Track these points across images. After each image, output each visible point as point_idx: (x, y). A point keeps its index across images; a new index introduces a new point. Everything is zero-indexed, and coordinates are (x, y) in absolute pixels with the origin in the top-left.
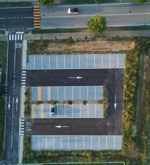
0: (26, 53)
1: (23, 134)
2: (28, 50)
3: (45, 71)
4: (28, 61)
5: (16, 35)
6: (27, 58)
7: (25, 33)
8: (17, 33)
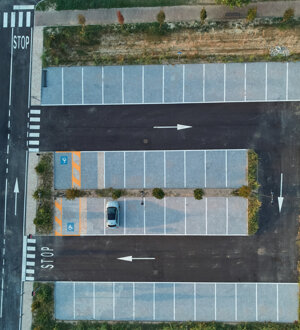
0: (40, 62)
1: (32, 279)
2: (47, 54)
3: (92, 110)
4: (45, 84)
5: (13, 15)
6: (45, 73)
7: (38, 9)
8: (15, 7)
